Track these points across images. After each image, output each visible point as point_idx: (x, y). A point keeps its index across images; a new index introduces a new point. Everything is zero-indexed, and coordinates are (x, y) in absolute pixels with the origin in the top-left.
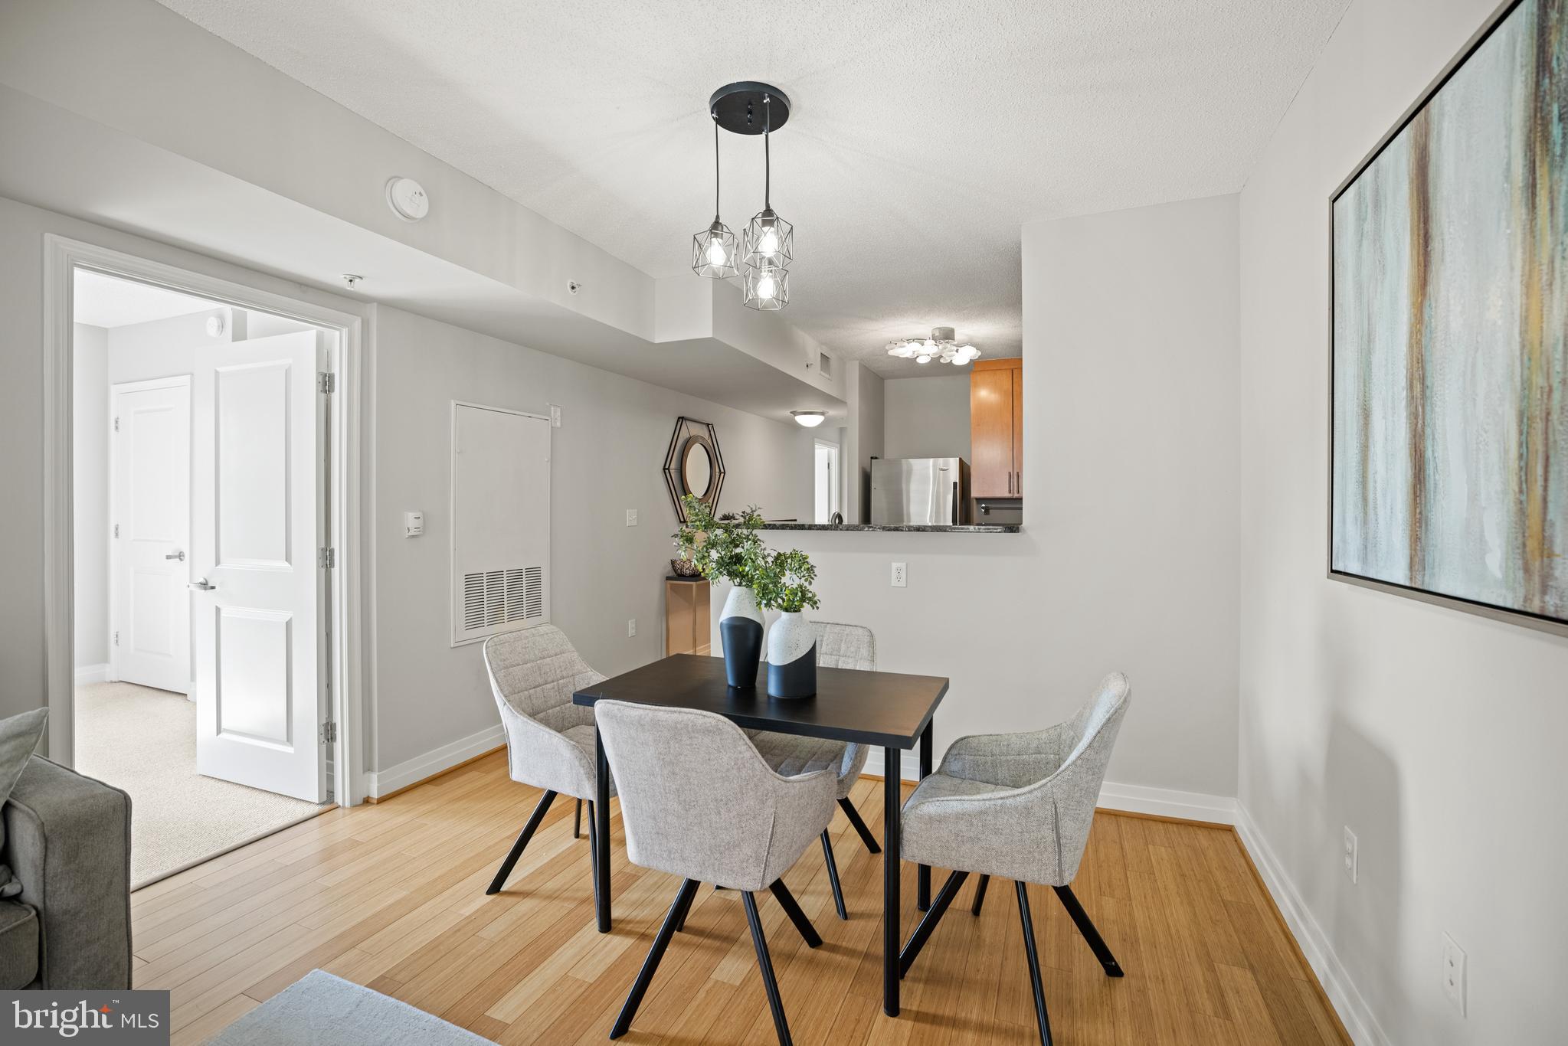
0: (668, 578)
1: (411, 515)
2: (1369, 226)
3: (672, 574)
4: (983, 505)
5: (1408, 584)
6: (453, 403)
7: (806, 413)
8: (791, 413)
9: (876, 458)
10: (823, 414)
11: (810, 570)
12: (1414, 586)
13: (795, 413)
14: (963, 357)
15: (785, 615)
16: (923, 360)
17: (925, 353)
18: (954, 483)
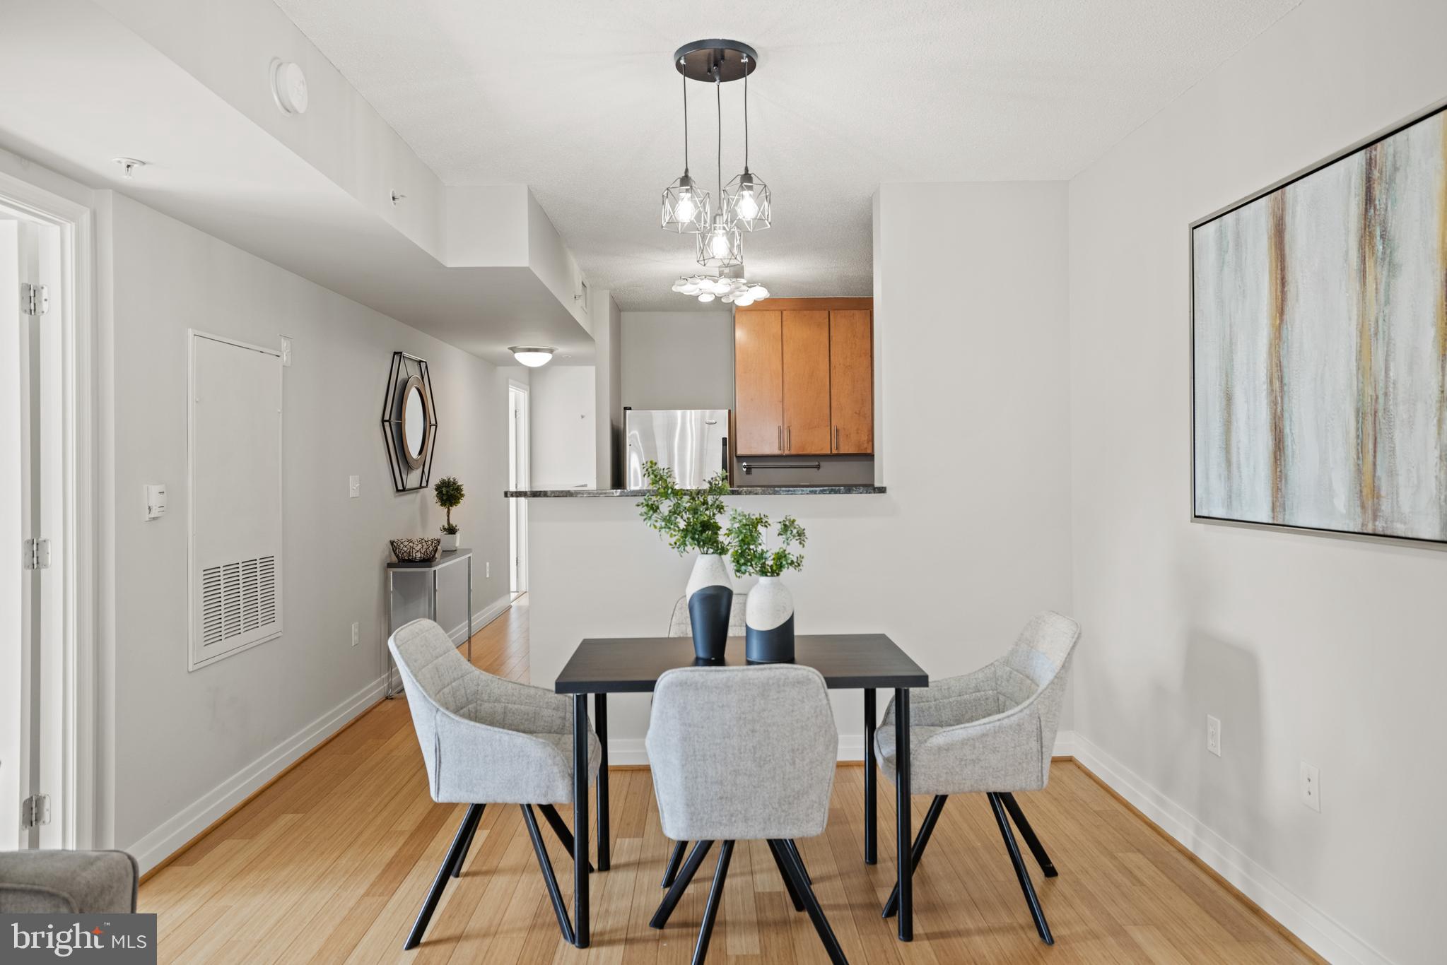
0: (390, 565)
1: (155, 489)
2: (1230, 257)
3: (394, 559)
4: (745, 464)
5: (1270, 522)
6: (190, 332)
7: (529, 350)
8: (509, 348)
9: (630, 409)
10: (551, 351)
11: (801, 534)
12: (1276, 522)
13: (514, 350)
14: (747, 297)
15: (764, 580)
16: (706, 299)
17: (706, 291)
18: (723, 438)
